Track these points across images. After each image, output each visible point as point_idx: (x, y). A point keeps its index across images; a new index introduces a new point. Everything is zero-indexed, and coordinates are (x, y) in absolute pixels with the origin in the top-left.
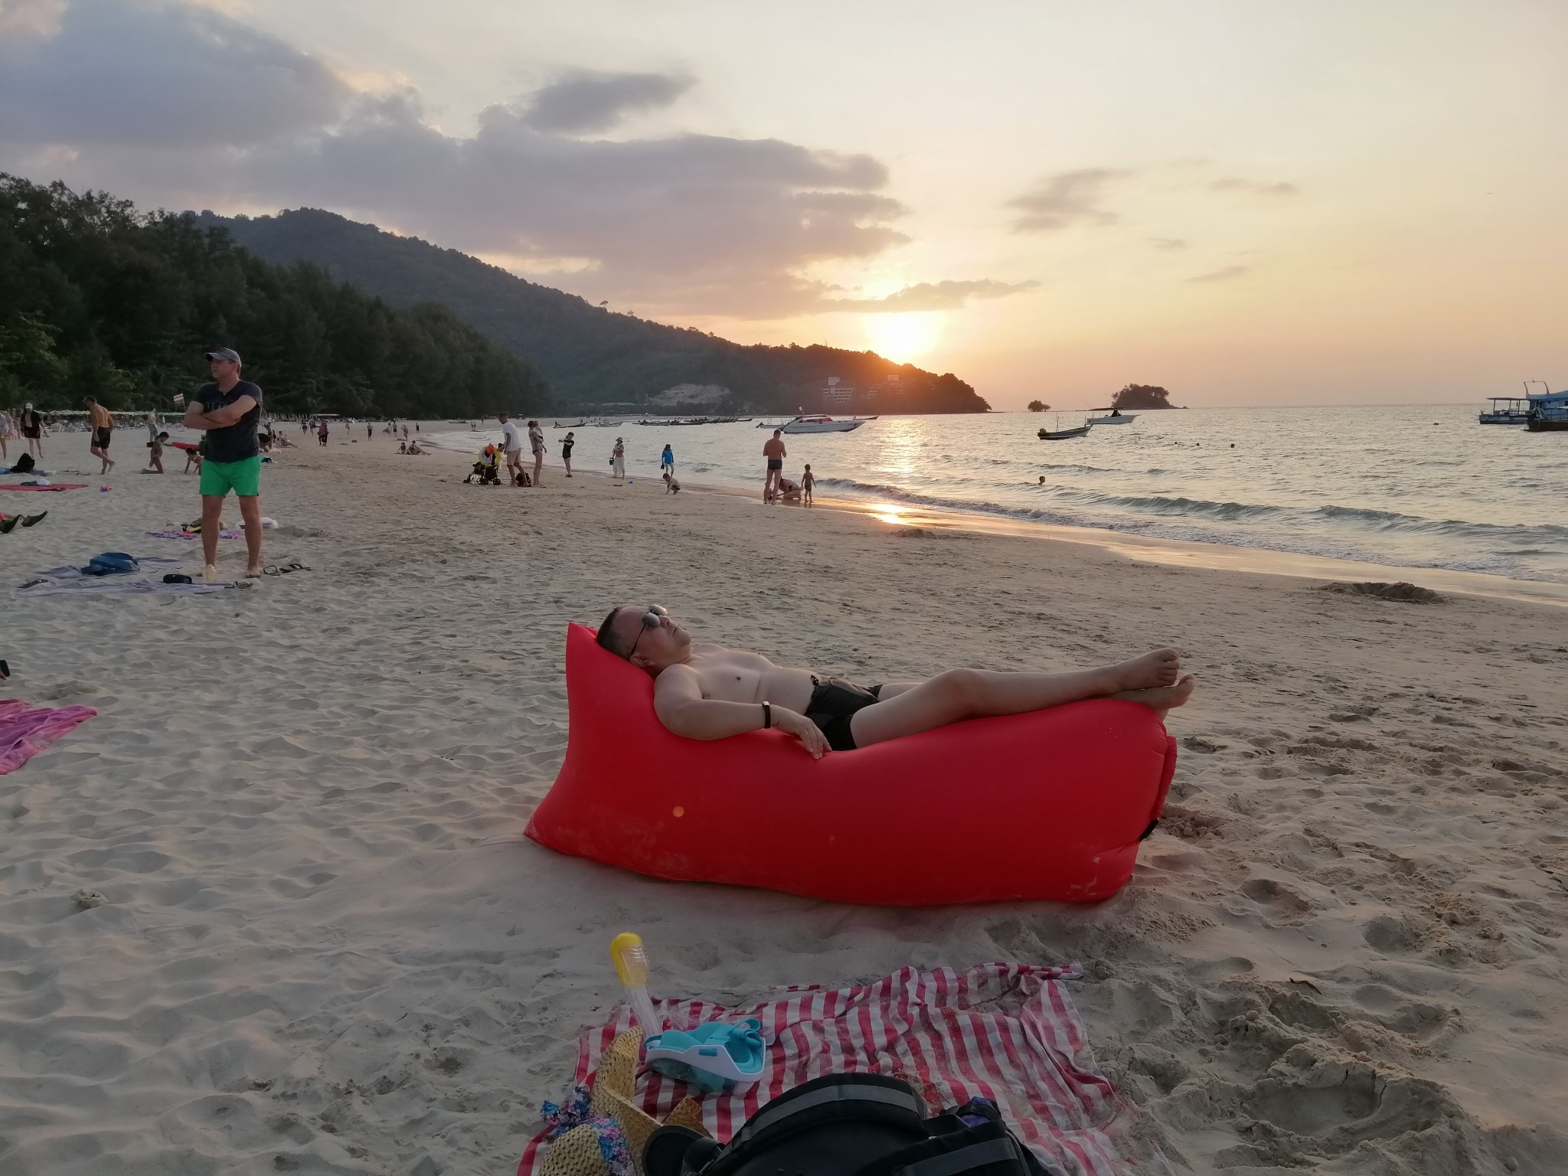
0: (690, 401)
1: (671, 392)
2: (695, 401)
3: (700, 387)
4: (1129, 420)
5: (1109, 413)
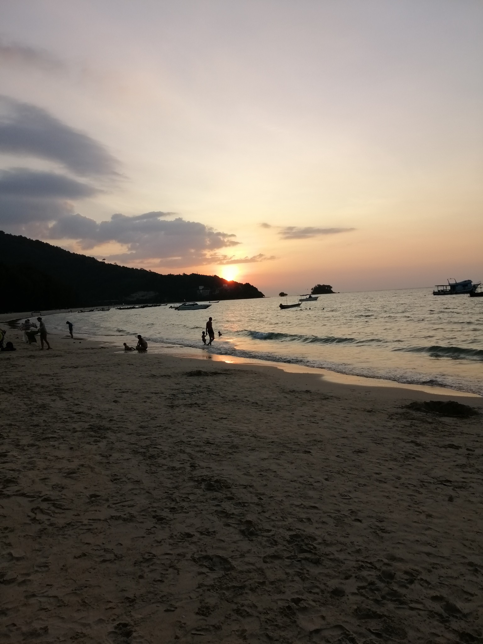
0: (142, 298)
1: (134, 295)
2: (145, 298)
3: (146, 292)
4: (316, 299)
5: (308, 297)
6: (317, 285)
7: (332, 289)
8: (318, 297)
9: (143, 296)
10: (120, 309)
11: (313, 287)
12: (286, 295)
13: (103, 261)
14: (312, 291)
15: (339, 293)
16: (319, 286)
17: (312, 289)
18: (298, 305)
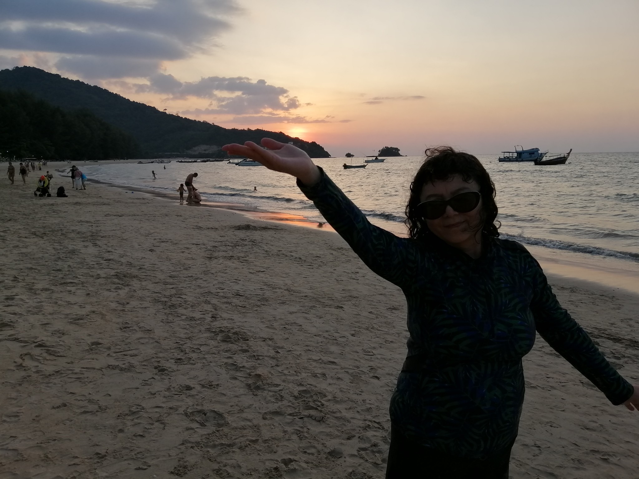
0: (204, 152)
1: (196, 148)
2: (207, 152)
3: (208, 146)
4: (382, 161)
5: (374, 158)
6: (384, 147)
7: (399, 152)
8: (384, 160)
9: (205, 150)
10: (181, 162)
11: (381, 149)
12: (353, 156)
13: (164, 111)
14: (379, 153)
15: (406, 156)
16: (387, 148)
17: (379, 151)
18: (364, 167)
